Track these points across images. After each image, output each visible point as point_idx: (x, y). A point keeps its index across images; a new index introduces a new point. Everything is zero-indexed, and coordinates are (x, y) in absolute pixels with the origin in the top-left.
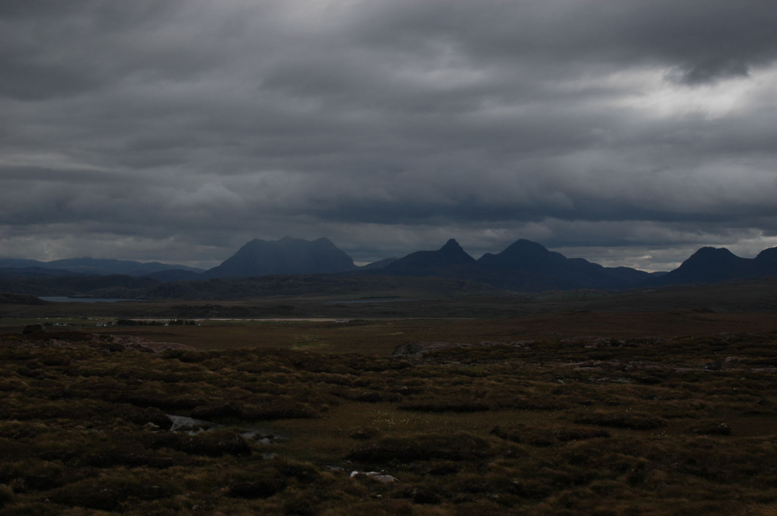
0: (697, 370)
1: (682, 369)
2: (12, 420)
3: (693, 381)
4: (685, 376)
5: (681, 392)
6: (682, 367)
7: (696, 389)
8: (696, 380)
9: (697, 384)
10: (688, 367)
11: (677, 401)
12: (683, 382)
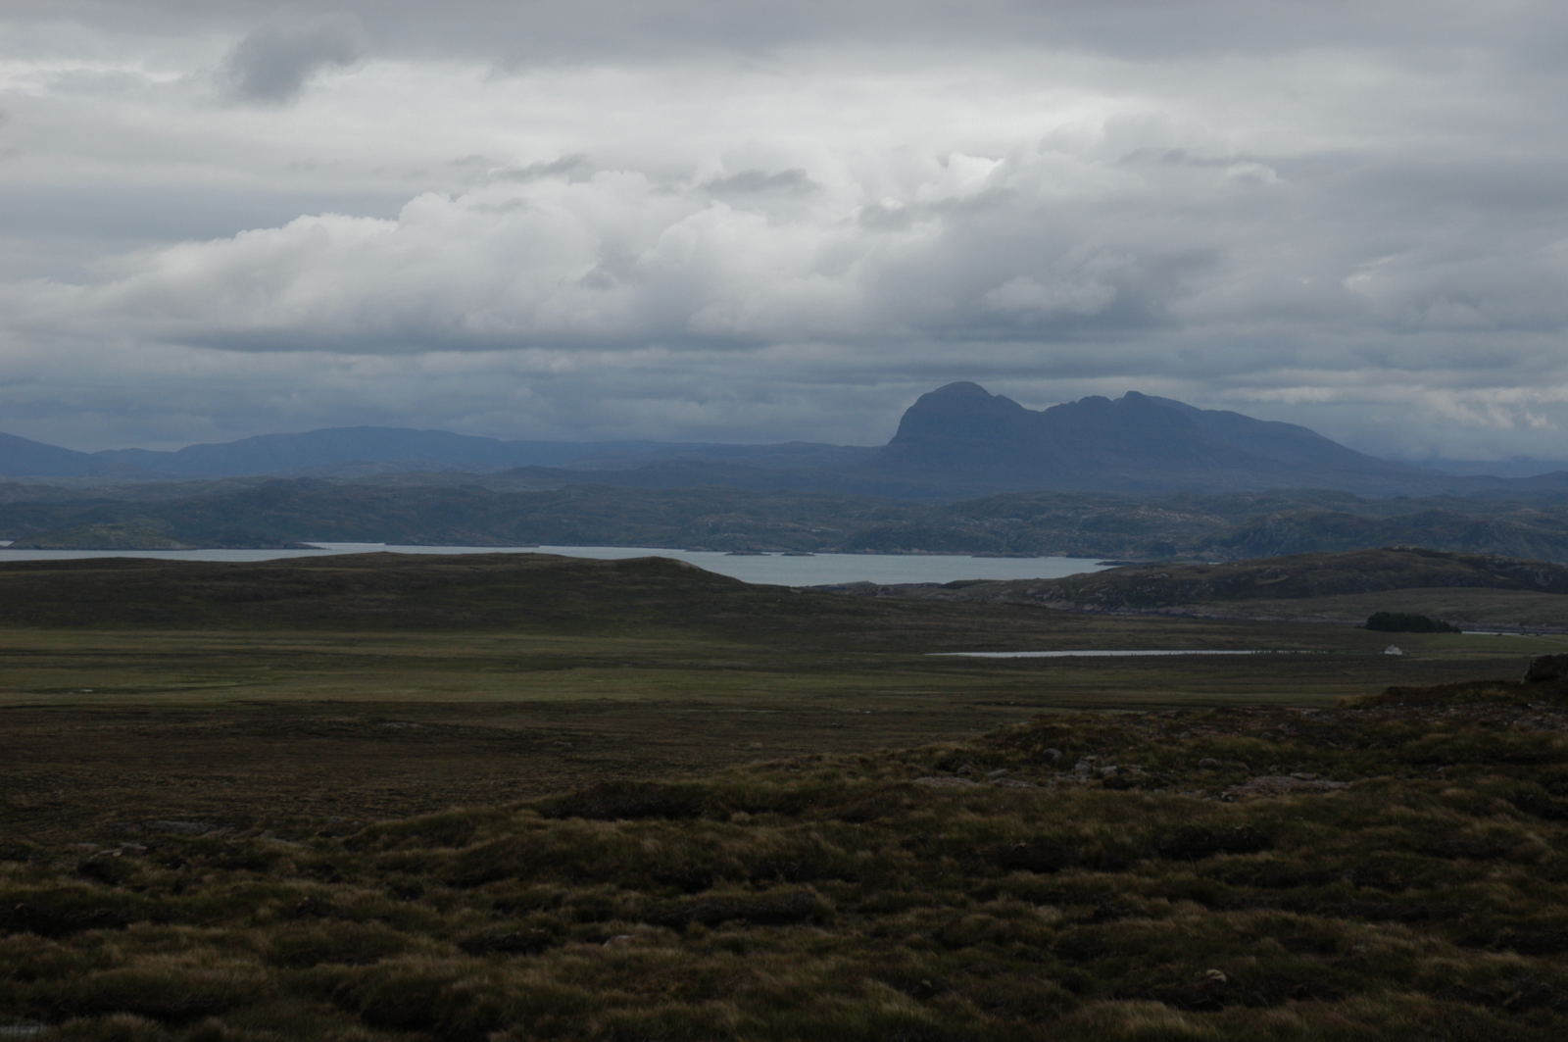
2: (1501, 948)
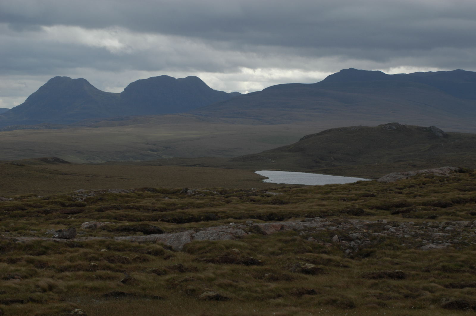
0: (44, 239)
1: (25, 239)
3: (39, 254)
4: (28, 248)
5: (23, 269)
6: (25, 235)
7: (43, 265)
8: (44, 253)
9: (44, 258)
10: (34, 236)
11: (17, 281)
12: (26, 256)
